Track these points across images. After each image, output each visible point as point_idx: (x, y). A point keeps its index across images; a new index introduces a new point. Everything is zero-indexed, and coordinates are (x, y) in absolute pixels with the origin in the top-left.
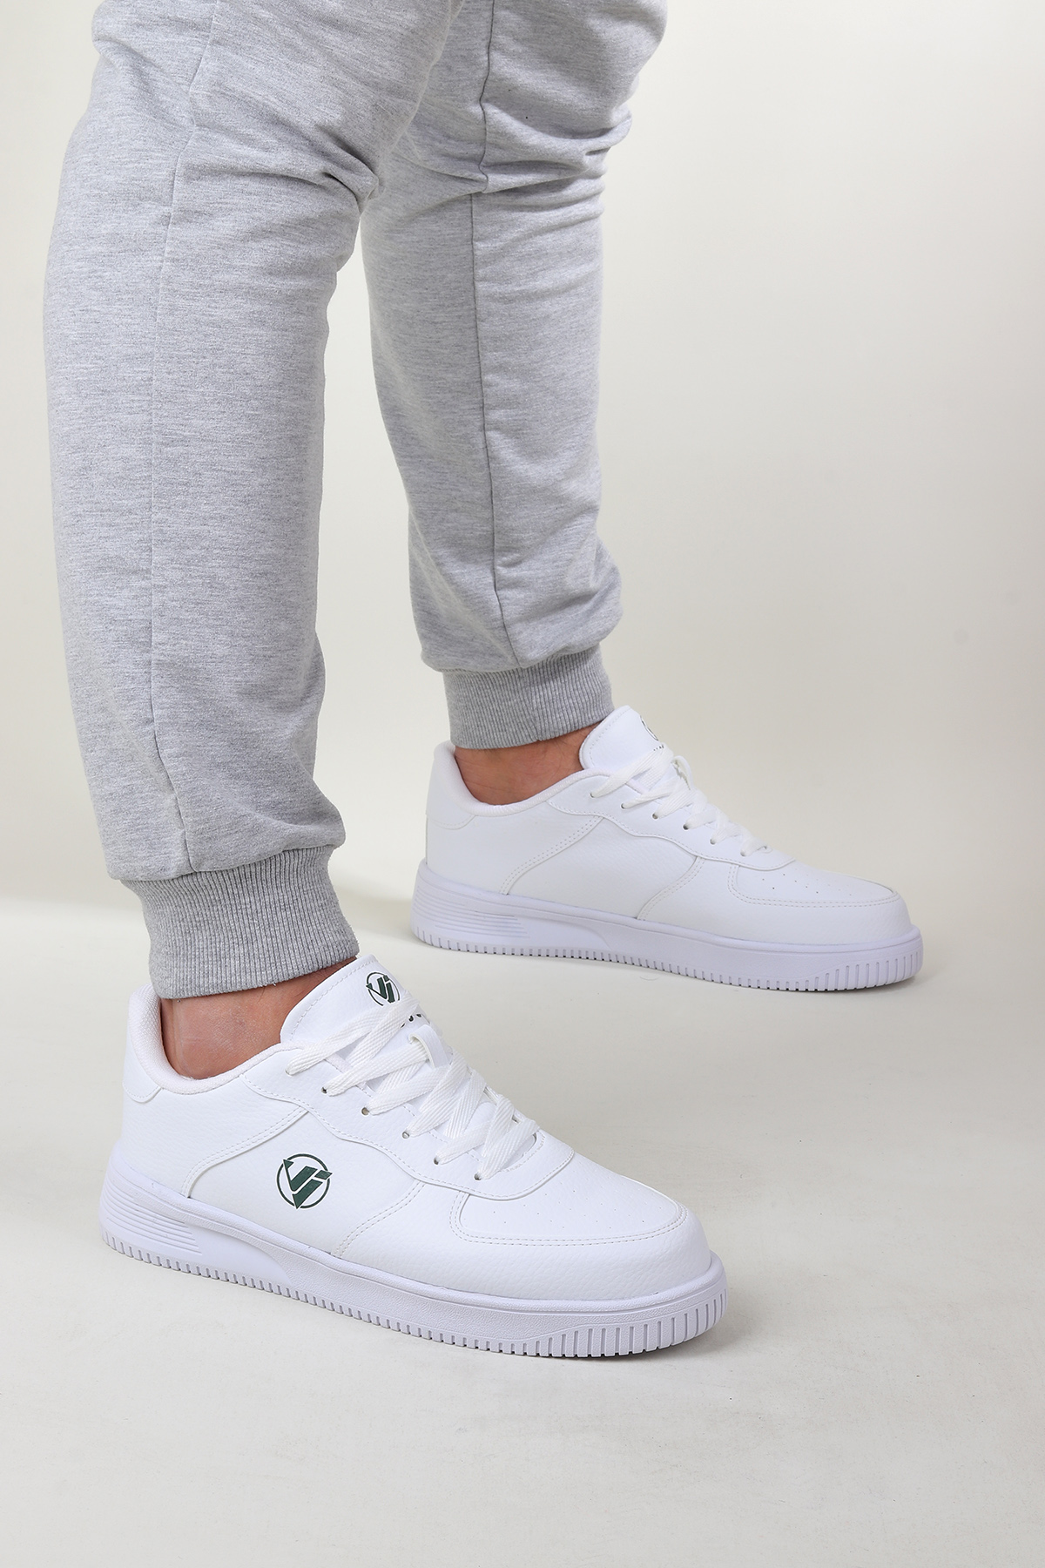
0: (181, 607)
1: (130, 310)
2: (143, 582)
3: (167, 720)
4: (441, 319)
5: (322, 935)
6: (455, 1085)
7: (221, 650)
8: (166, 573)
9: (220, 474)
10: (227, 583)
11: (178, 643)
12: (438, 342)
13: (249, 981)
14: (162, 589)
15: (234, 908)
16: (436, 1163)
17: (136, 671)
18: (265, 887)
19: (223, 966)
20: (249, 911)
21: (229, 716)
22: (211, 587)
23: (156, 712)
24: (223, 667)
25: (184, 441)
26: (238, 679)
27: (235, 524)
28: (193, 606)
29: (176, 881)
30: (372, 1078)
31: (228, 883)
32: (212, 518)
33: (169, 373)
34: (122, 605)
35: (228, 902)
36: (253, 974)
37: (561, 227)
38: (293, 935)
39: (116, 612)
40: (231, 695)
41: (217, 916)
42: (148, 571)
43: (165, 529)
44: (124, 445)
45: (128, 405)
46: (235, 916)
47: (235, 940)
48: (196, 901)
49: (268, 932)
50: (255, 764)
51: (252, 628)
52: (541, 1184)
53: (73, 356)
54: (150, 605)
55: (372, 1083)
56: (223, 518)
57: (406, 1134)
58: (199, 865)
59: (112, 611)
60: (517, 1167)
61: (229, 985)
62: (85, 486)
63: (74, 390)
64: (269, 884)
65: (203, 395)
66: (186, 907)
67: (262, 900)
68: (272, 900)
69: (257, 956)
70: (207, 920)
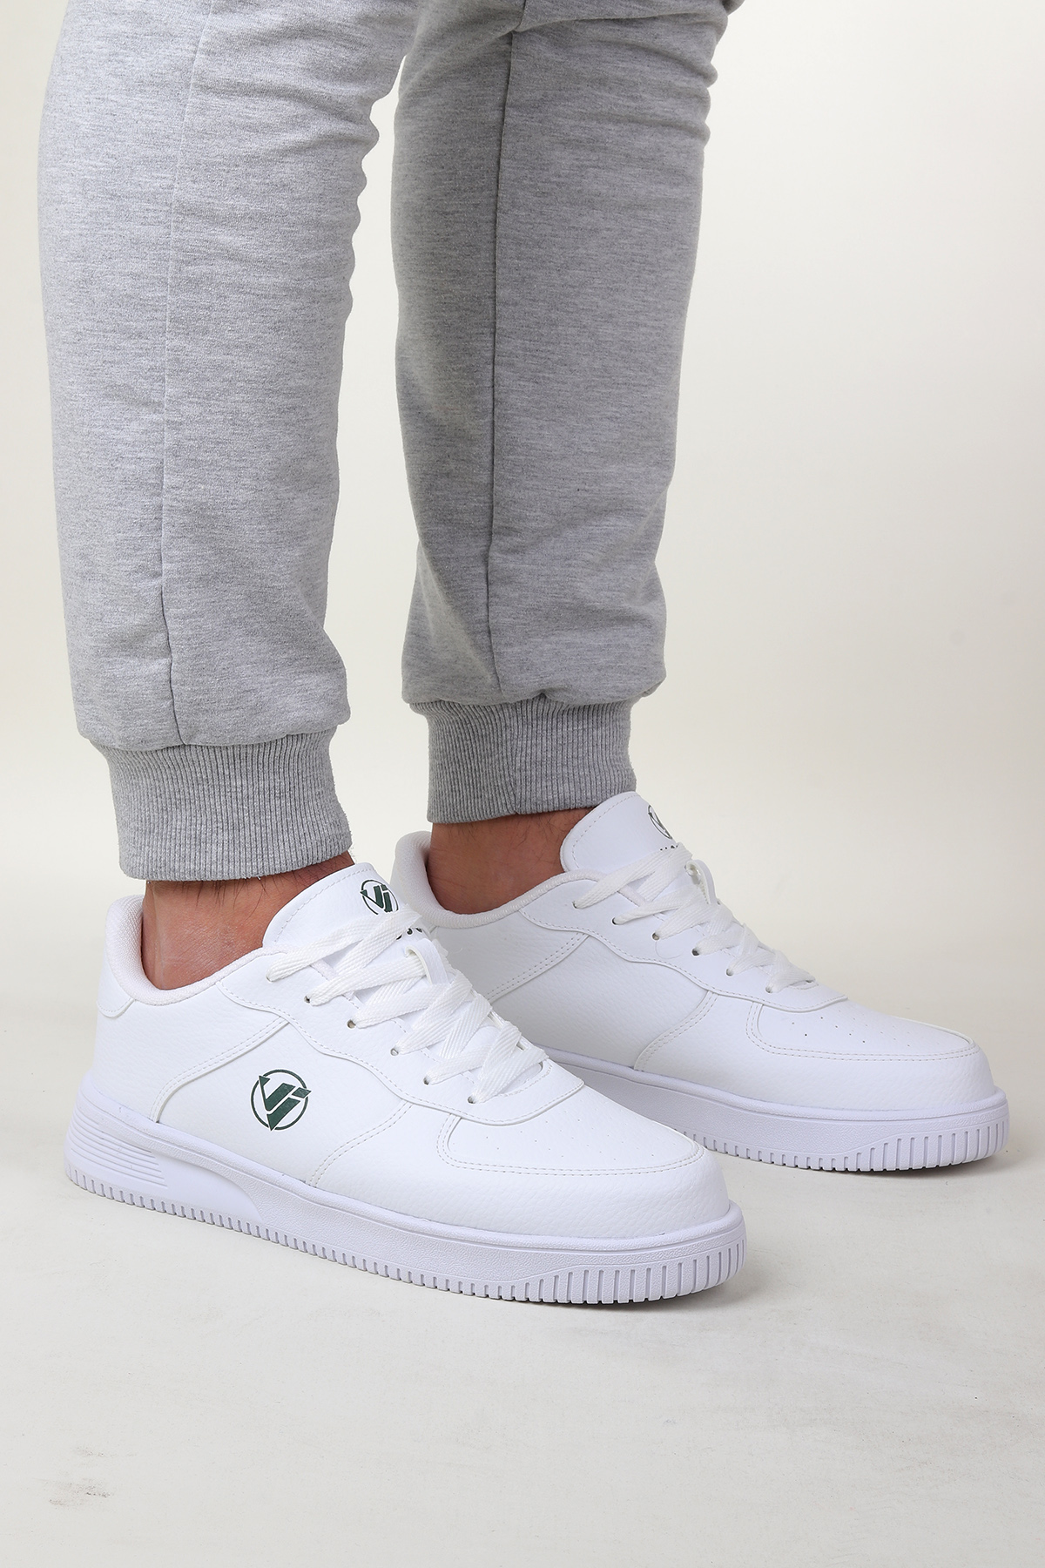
0: (199, 447)
1: (153, 104)
2: (155, 416)
3: (177, 575)
5: (316, 828)
6: (454, 1005)
8: (182, 408)
9: (248, 297)
11: (194, 487)
13: (231, 872)
14: (176, 425)
15: (222, 790)
16: (426, 1083)
17: (145, 516)
18: (260, 771)
19: (203, 851)
20: (239, 795)
21: (249, 568)
22: (234, 424)
23: (165, 565)
24: (245, 514)
25: (208, 259)
26: (261, 527)
27: (263, 354)
28: (213, 446)
29: (159, 753)
30: (360, 988)
31: (220, 762)
32: (237, 346)
33: (194, 182)
34: (130, 440)
35: (216, 783)
36: (237, 864)
37: (667, 56)
38: (285, 826)
41: (201, 796)
43: (181, 357)
45: (141, 214)
46: (223, 798)
47: (220, 825)
48: (179, 777)
49: (258, 821)
51: (277, 469)
52: (542, 1110)
53: (83, 150)
54: (162, 442)
55: (361, 994)
56: (249, 347)
57: (394, 1051)
58: (191, 737)
59: (119, 447)
60: (517, 1093)
61: (208, 874)
62: (85, 301)
63: (79, 189)
64: (266, 769)
65: (233, 209)
66: (166, 782)
67: (256, 785)
68: (266, 786)
69: (242, 845)
70: (190, 799)
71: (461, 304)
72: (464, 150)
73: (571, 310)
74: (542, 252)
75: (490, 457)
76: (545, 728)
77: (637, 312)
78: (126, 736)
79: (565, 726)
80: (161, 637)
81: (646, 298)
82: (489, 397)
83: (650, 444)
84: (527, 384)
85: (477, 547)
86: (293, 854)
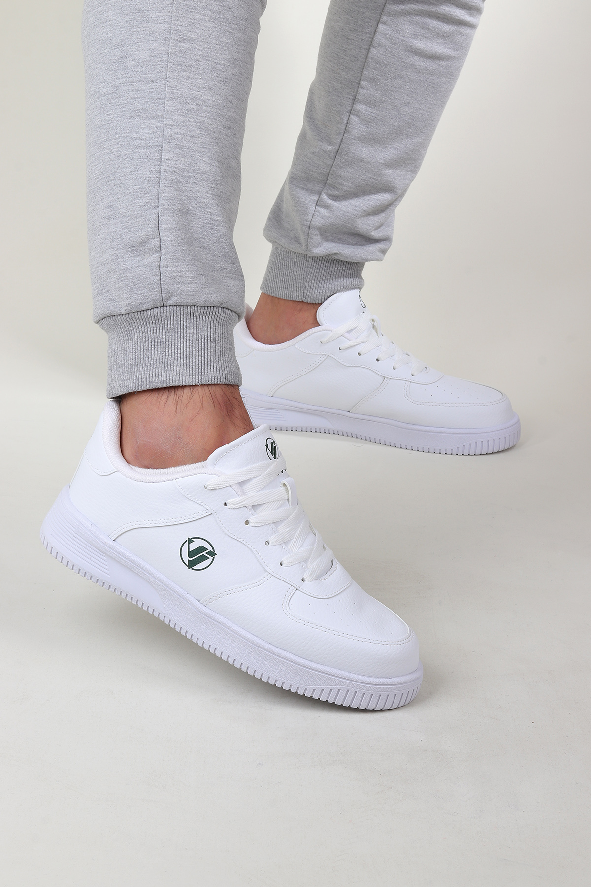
0: (182, 138)
2: (159, 123)
3: (167, 207)
4: (352, 38)
5: (229, 365)
7: (204, 167)
9: (211, 63)
10: (210, 127)
11: (179, 160)
12: (345, 51)
13: (184, 381)
14: (170, 127)
15: (182, 335)
16: (281, 564)
17: (151, 176)
18: (204, 325)
19: (169, 370)
20: (191, 338)
22: (201, 128)
23: (161, 202)
24: (204, 177)
25: (191, 41)
26: (213, 186)
27: (217, 94)
28: (189, 138)
29: (148, 313)
31: (182, 317)
32: (204, 88)
34: (144, 137)
35: (179, 330)
36: (187, 377)
38: (215, 358)
39: (141, 142)
40: (208, 195)
41: (170, 339)
42: (162, 117)
43: (175, 91)
44: (151, 42)
45: (156, 19)
46: (182, 339)
47: (179, 355)
49: (200, 354)
50: (215, 241)
55: (255, 507)
56: (210, 89)
57: (267, 543)
58: (168, 299)
61: (171, 382)
67: (201, 333)
68: (206, 334)
69: (191, 366)
70: (163, 342)
71: (343, 82)
72: (364, 13)
73: (392, 98)
74: (386, 70)
75: (335, 154)
76: (324, 265)
77: (421, 103)
78: (131, 302)
79: (334, 266)
80: (156, 241)
81: (427, 98)
82: (344, 128)
83: (410, 162)
84: (363, 126)
85: (318, 186)
86: (218, 375)
